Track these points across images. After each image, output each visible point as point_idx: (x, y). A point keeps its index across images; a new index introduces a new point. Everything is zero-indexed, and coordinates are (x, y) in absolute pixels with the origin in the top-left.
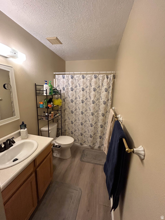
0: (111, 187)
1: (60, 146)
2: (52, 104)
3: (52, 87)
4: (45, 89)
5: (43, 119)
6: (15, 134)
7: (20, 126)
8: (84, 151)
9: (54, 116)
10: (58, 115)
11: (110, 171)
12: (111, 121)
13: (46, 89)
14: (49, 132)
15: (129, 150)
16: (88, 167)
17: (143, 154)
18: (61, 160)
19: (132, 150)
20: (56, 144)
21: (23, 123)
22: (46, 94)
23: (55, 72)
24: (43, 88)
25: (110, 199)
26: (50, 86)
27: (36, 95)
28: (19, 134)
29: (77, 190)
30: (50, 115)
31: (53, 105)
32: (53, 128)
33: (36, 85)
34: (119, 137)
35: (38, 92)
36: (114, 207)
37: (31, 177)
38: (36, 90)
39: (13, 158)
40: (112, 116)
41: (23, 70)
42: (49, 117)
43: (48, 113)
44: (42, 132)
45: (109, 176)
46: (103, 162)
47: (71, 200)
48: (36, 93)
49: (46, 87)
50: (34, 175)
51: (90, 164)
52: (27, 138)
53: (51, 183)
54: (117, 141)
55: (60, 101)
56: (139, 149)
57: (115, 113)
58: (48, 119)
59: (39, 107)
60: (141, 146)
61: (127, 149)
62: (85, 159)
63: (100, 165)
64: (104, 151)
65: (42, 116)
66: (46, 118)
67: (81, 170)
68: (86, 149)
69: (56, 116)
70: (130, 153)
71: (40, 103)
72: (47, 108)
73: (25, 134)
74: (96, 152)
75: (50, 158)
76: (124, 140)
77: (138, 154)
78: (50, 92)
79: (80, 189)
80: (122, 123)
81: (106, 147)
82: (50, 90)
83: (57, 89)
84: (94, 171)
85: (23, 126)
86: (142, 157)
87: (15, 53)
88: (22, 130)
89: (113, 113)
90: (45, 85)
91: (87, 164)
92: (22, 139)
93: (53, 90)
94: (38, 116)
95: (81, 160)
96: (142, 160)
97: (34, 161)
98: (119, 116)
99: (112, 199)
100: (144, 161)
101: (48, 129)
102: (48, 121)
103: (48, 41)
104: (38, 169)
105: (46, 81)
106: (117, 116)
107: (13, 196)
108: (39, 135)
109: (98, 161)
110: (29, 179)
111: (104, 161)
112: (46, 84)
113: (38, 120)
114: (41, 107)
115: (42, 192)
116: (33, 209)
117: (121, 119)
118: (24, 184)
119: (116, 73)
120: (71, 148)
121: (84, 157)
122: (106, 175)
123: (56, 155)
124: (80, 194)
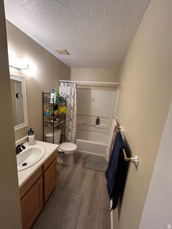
0: (112, 190)
1: (63, 153)
2: (57, 111)
3: (58, 95)
4: (51, 98)
5: (48, 125)
6: (23, 140)
7: (28, 132)
8: (86, 157)
9: (59, 122)
10: (62, 122)
11: (111, 176)
12: (113, 131)
13: (53, 98)
14: (54, 138)
15: (127, 158)
16: (90, 173)
17: (137, 162)
18: (64, 166)
19: (129, 159)
20: (60, 150)
21: (31, 130)
22: (52, 103)
23: (61, 80)
24: (50, 96)
25: (110, 201)
26: (56, 94)
27: (43, 103)
28: (27, 140)
29: (79, 194)
30: (55, 122)
31: (59, 113)
32: (58, 134)
33: (43, 93)
34: (120, 147)
35: (45, 99)
36: (114, 207)
37: (39, 180)
38: (43, 98)
39: (22, 163)
40: (115, 126)
41: (32, 80)
42: (55, 124)
43: (53, 120)
44: (46, 138)
45: (110, 181)
46: (104, 169)
47: (74, 203)
48: (43, 101)
49: (53, 95)
50: (42, 178)
51: (91, 170)
52: (34, 144)
53: (54, 188)
54: (118, 151)
55: (65, 109)
56: (135, 158)
57: (117, 123)
58: (53, 126)
59: (45, 114)
60: (136, 156)
61: (125, 158)
62: (87, 165)
63: (101, 171)
64: (106, 158)
65: (48, 123)
66: (51, 125)
67: (83, 176)
68: (88, 156)
69: (60, 123)
70: (128, 161)
71: (47, 110)
72: (53, 115)
73: (33, 140)
74: (98, 159)
75: (55, 164)
76: (124, 150)
77: (134, 162)
78: (57, 100)
79: (82, 193)
80: (123, 134)
81: (108, 155)
82: (57, 98)
83: (62, 97)
84: (95, 177)
85: (31, 132)
86: (137, 164)
87: (28, 66)
88: (30, 136)
89: (116, 124)
90: (52, 94)
91: (89, 171)
92: (30, 145)
93: (59, 98)
94: (44, 122)
95: (83, 167)
96: (136, 166)
97: (42, 166)
98: (121, 127)
99: (111, 201)
100: (138, 167)
101: (53, 135)
102: (54, 128)
103: (56, 52)
104: (45, 173)
105: (53, 90)
106: (119, 127)
107: (25, 196)
108: (44, 141)
109: (99, 168)
110: (38, 182)
111: (106, 168)
112: (54, 92)
113: (44, 126)
114: (47, 114)
115: (47, 194)
116: (40, 210)
117: (122, 131)
118: (34, 186)
119: (120, 84)
120: (73, 155)
121: (86, 163)
122: (107, 180)
123: (59, 161)
124: (82, 198)
